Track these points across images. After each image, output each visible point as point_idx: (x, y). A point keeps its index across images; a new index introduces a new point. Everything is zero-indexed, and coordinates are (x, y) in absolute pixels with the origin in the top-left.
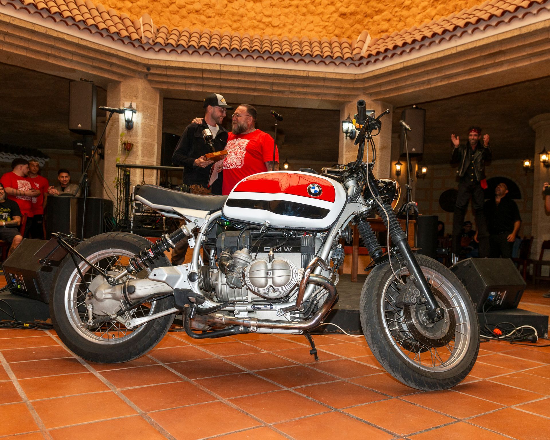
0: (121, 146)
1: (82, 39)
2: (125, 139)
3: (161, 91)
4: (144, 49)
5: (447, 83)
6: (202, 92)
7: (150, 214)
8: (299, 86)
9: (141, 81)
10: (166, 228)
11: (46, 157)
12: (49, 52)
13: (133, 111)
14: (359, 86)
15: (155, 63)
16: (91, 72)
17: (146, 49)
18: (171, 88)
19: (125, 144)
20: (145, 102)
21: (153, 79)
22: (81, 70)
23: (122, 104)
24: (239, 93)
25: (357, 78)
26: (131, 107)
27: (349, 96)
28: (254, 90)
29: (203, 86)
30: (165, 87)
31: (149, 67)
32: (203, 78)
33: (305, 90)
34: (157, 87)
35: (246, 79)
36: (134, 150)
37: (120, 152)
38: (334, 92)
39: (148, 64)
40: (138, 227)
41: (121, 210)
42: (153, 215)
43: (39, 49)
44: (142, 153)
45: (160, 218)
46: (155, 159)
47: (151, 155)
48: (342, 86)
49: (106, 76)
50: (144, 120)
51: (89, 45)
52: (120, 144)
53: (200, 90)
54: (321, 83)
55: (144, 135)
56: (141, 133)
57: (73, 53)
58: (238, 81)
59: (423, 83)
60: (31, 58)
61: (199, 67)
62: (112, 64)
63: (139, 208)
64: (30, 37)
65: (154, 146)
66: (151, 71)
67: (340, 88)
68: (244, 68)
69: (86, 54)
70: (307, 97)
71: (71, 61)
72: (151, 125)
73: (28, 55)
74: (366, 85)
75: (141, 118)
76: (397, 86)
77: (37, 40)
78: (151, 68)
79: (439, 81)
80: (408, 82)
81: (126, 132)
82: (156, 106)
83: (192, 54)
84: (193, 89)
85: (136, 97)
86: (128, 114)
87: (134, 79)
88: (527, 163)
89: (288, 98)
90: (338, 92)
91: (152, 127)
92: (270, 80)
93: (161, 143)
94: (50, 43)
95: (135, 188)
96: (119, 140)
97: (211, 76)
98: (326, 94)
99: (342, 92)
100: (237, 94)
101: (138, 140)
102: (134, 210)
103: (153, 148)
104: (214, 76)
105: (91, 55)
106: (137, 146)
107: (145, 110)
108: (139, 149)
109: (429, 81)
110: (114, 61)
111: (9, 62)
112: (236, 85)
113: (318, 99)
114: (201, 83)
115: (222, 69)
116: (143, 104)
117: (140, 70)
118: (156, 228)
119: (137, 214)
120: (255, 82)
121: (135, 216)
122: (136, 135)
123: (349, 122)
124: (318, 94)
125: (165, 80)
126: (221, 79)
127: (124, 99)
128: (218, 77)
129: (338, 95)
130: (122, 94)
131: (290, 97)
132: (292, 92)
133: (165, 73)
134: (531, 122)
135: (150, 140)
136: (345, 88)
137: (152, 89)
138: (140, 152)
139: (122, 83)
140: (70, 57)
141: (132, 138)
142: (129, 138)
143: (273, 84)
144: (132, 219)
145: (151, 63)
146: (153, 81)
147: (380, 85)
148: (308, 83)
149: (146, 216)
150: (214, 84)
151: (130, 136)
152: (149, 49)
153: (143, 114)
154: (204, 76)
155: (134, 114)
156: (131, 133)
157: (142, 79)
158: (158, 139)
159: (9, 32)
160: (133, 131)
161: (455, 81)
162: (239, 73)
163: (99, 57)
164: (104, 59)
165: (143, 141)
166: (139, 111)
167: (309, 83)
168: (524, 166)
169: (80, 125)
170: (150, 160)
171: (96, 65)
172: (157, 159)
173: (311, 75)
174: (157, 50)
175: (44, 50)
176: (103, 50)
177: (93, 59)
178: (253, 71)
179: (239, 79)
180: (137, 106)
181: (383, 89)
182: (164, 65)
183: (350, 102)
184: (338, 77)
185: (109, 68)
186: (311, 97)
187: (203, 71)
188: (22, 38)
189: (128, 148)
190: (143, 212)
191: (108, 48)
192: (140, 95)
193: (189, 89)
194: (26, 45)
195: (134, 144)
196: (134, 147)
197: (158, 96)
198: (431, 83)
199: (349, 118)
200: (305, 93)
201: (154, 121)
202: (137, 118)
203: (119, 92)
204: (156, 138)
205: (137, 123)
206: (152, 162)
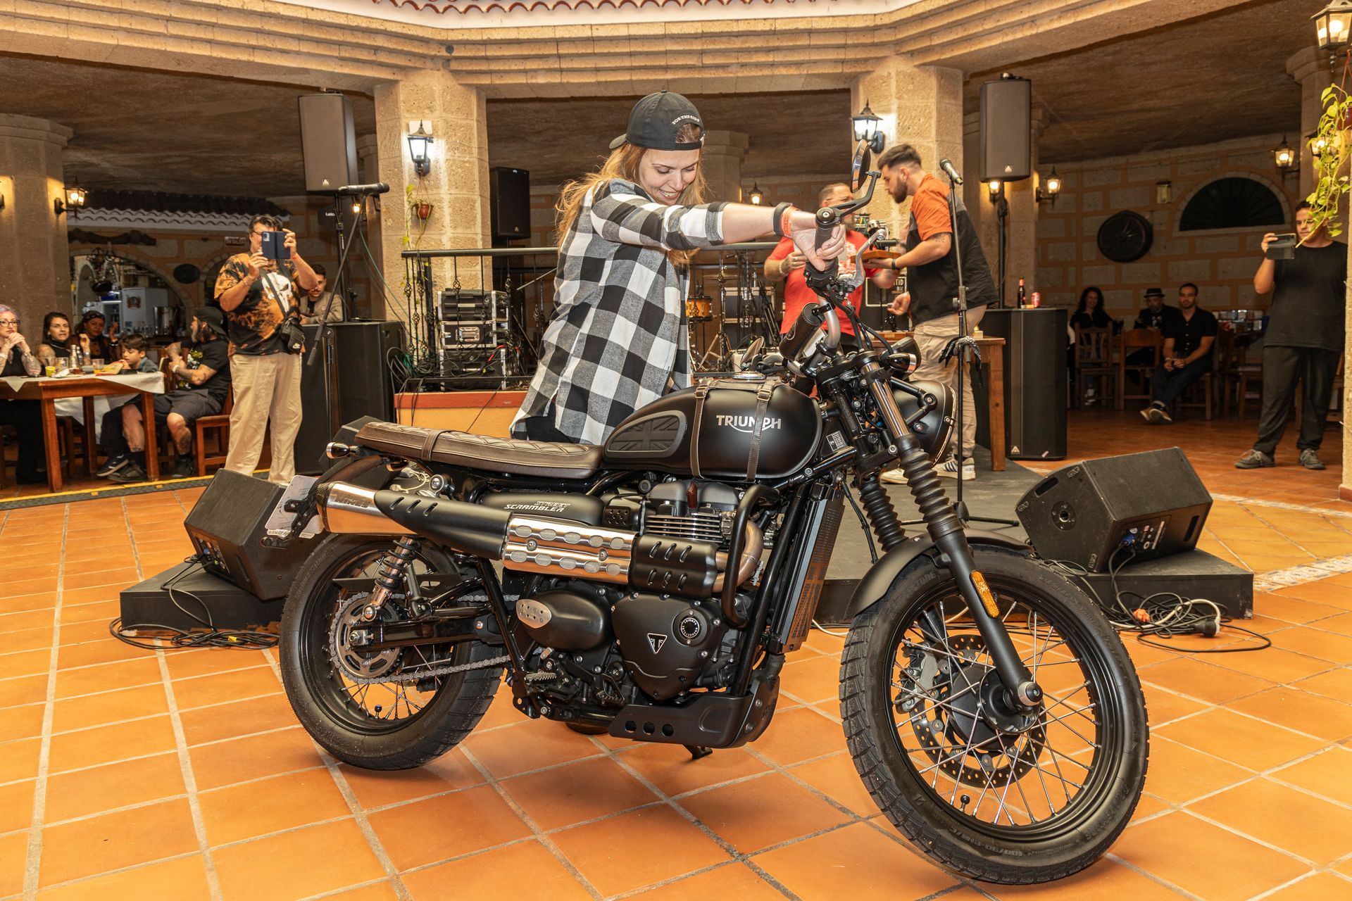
0: (409, 211)
1: (313, 9)
2: (417, 197)
3: (479, 89)
4: (437, 11)
5: (1071, 21)
6: (561, 84)
7: (474, 346)
8: (757, 50)
9: (437, 74)
10: (507, 370)
11: (284, 213)
12: (253, 42)
13: (425, 139)
14: (885, 39)
15: (460, 37)
16: (339, 70)
17: (441, 10)
18: (497, 82)
19: (416, 206)
20: (450, 117)
21: (460, 68)
22: (319, 68)
23: (404, 125)
24: (634, 78)
25: (879, 22)
26: (421, 131)
27: (866, 60)
28: (666, 68)
29: (561, 70)
30: (485, 81)
31: (449, 46)
32: (559, 56)
33: (770, 58)
34: (470, 82)
35: (646, 49)
36: (437, 215)
37: (409, 224)
38: (832, 55)
39: (447, 41)
40: (454, 372)
41: (420, 338)
42: (480, 346)
43: (233, 39)
44: (453, 221)
45: (494, 352)
46: (479, 230)
47: (470, 222)
48: (850, 42)
49: (369, 73)
50: (450, 154)
51: (328, 20)
52: (407, 207)
53: (556, 79)
54: (803, 41)
55: (454, 184)
56: (446, 180)
57: (299, 38)
58: (631, 54)
59: (1022, 24)
60: (221, 59)
61: (549, 34)
62: (376, 49)
63: (453, 334)
64: (214, 20)
65: (474, 202)
66: (455, 54)
67: (844, 46)
68: (640, 26)
69: (323, 36)
70: (776, 72)
71: (298, 53)
72: (465, 162)
73: (215, 54)
74: (900, 36)
75: (444, 151)
76: (965, 34)
77: (229, 23)
78: (455, 46)
79: (1055, 17)
80: (989, 25)
81: (417, 181)
82: (472, 121)
83: (532, 10)
84: (541, 80)
85: (431, 109)
86: (418, 147)
87: (423, 72)
88: (1284, 157)
89: (737, 77)
90: (841, 55)
91: (467, 165)
92: (697, 46)
93: (488, 194)
94: (253, 26)
95: (443, 295)
96: (406, 198)
97: (574, 51)
98: (815, 62)
99: (851, 55)
100: (631, 81)
101: (442, 196)
102: (443, 340)
103: (473, 208)
104: (582, 51)
105: (334, 38)
106: (441, 208)
107: (450, 130)
108: (445, 213)
109: (1033, 20)
110: (380, 42)
111: (182, 68)
112: (627, 63)
113: (800, 75)
114: (557, 66)
115: (596, 33)
116: (445, 121)
117: (433, 53)
118: (489, 372)
119: (449, 347)
120: (666, 53)
121: (448, 350)
122: (438, 187)
123: (868, 119)
124: (799, 64)
125: (484, 67)
126: (595, 54)
127: (407, 115)
128: (589, 51)
129: (843, 62)
130: (402, 106)
131: (740, 75)
132: (743, 65)
133: (483, 54)
134: (1290, 63)
135: (465, 192)
136: (856, 46)
137: (460, 87)
138: (447, 220)
139: (401, 83)
140: (294, 46)
141: (430, 192)
142: (424, 192)
143: (702, 53)
144: (442, 359)
145: (453, 36)
146: (462, 71)
147: (930, 33)
148: (775, 43)
149: (468, 349)
150: (583, 66)
151: (426, 189)
152: (446, 9)
153: (447, 142)
154: (561, 51)
155: (429, 144)
156: (426, 182)
157: (438, 70)
158: (481, 188)
159: (173, 15)
160: (431, 178)
161: (1090, 16)
162: (630, 38)
163: (350, 38)
164: (360, 41)
165: (453, 197)
166: (438, 137)
167: (777, 44)
168: (1278, 162)
169: (326, 182)
170: (468, 231)
171: (347, 55)
172: (483, 227)
173: (780, 26)
174: (462, 9)
175: (243, 40)
176: (355, 24)
177: (340, 44)
178: (659, 31)
179: (632, 50)
180: (435, 128)
181: (937, 41)
182: (479, 38)
183: (868, 72)
184: (839, 24)
185: (373, 58)
186: (784, 71)
187: (558, 42)
188: (199, 23)
189: (423, 214)
190: (461, 343)
191: (365, 20)
192: (438, 103)
193: (534, 81)
194: (209, 36)
195: (434, 204)
196: (436, 209)
197: (474, 100)
198: (1038, 22)
199: (867, 109)
200: (772, 65)
201: (471, 153)
202: (437, 153)
203: (396, 101)
204: (477, 186)
205: (437, 162)
206: (474, 236)
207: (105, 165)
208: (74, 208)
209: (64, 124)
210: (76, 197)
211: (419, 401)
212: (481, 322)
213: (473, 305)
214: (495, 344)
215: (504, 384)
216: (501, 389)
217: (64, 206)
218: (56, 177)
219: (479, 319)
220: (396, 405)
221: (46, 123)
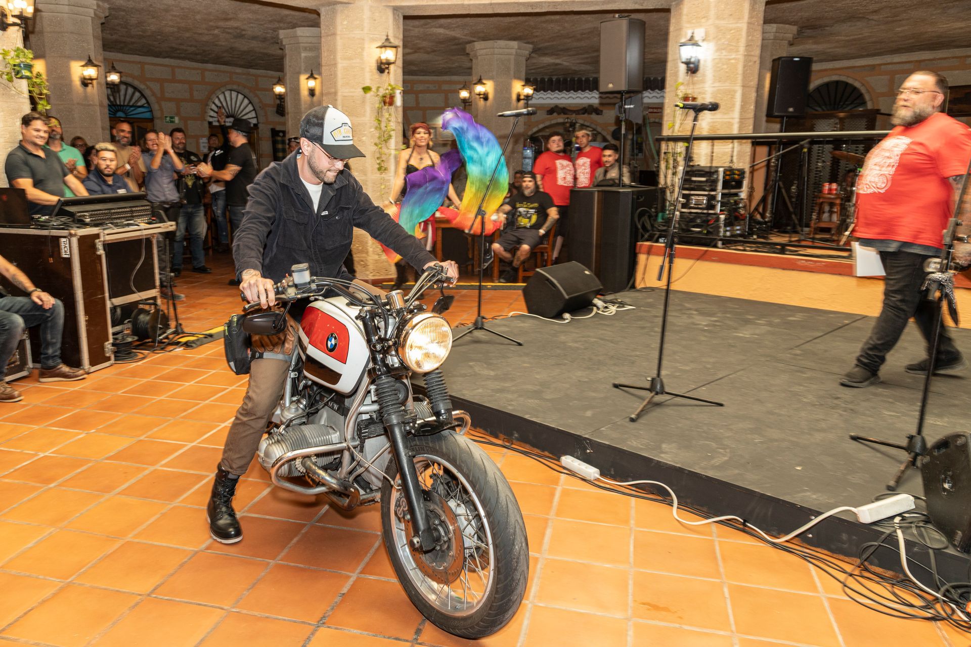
2: (685, 91)
7: (701, 211)
13: (695, 45)
19: (683, 98)
20: (722, 23)
26: (692, 38)
40: (684, 230)
42: (705, 211)
46: (736, 115)
47: (728, 109)
50: (717, 54)
55: (717, 78)
56: (712, 75)
63: (688, 201)
65: (735, 92)
72: (729, 59)
75: (712, 51)
81: (687, 78)
82: (741, 25)
85: (705, 19)
86: (687, 52)
91: (733, 61)
101: (706, 89)
102: (680, 205)
103: (733, 97)
106: (704, 99)
107: (720, 34)
116: (718, 28)
118: (709, 233)
119: (684, 210)
121: (681, 213)
122: (703, 82)
127: (688, 25)
130: (684, 18)
135: (727, 84)
141: (697, 86)
142: (691, 87)
149: (697, 213)
151: (694, 85)
153: (716, 44)
155: (697, 48)
156: (694, 79)
158: (745, 79)
160: (699, 75)
165: (715, 89)
166: (709, 41)
169: (611, 85)
170: (726, 116)
180: (707, 34)
190: (691, 208)
192: (712, 13)
196: (699, 100)
201: (737, 51)
202: (704, 53)
203: (680, 14)
204: (740, 78)
205: (705, 61)
206: (731, 120)
207: (565, 63)
208: (528, 97)
209: (526, 43)
210: (529, 91)
211: (653, 250)
212: (706, 193)
213: (703, 179)
214: (719, 212)
215: (720, 244)
216: (715, 246)
217: (522, 97)
218: (519, 78)
219: (705, 190)
220: (637, 251)
221: (515, 44)
